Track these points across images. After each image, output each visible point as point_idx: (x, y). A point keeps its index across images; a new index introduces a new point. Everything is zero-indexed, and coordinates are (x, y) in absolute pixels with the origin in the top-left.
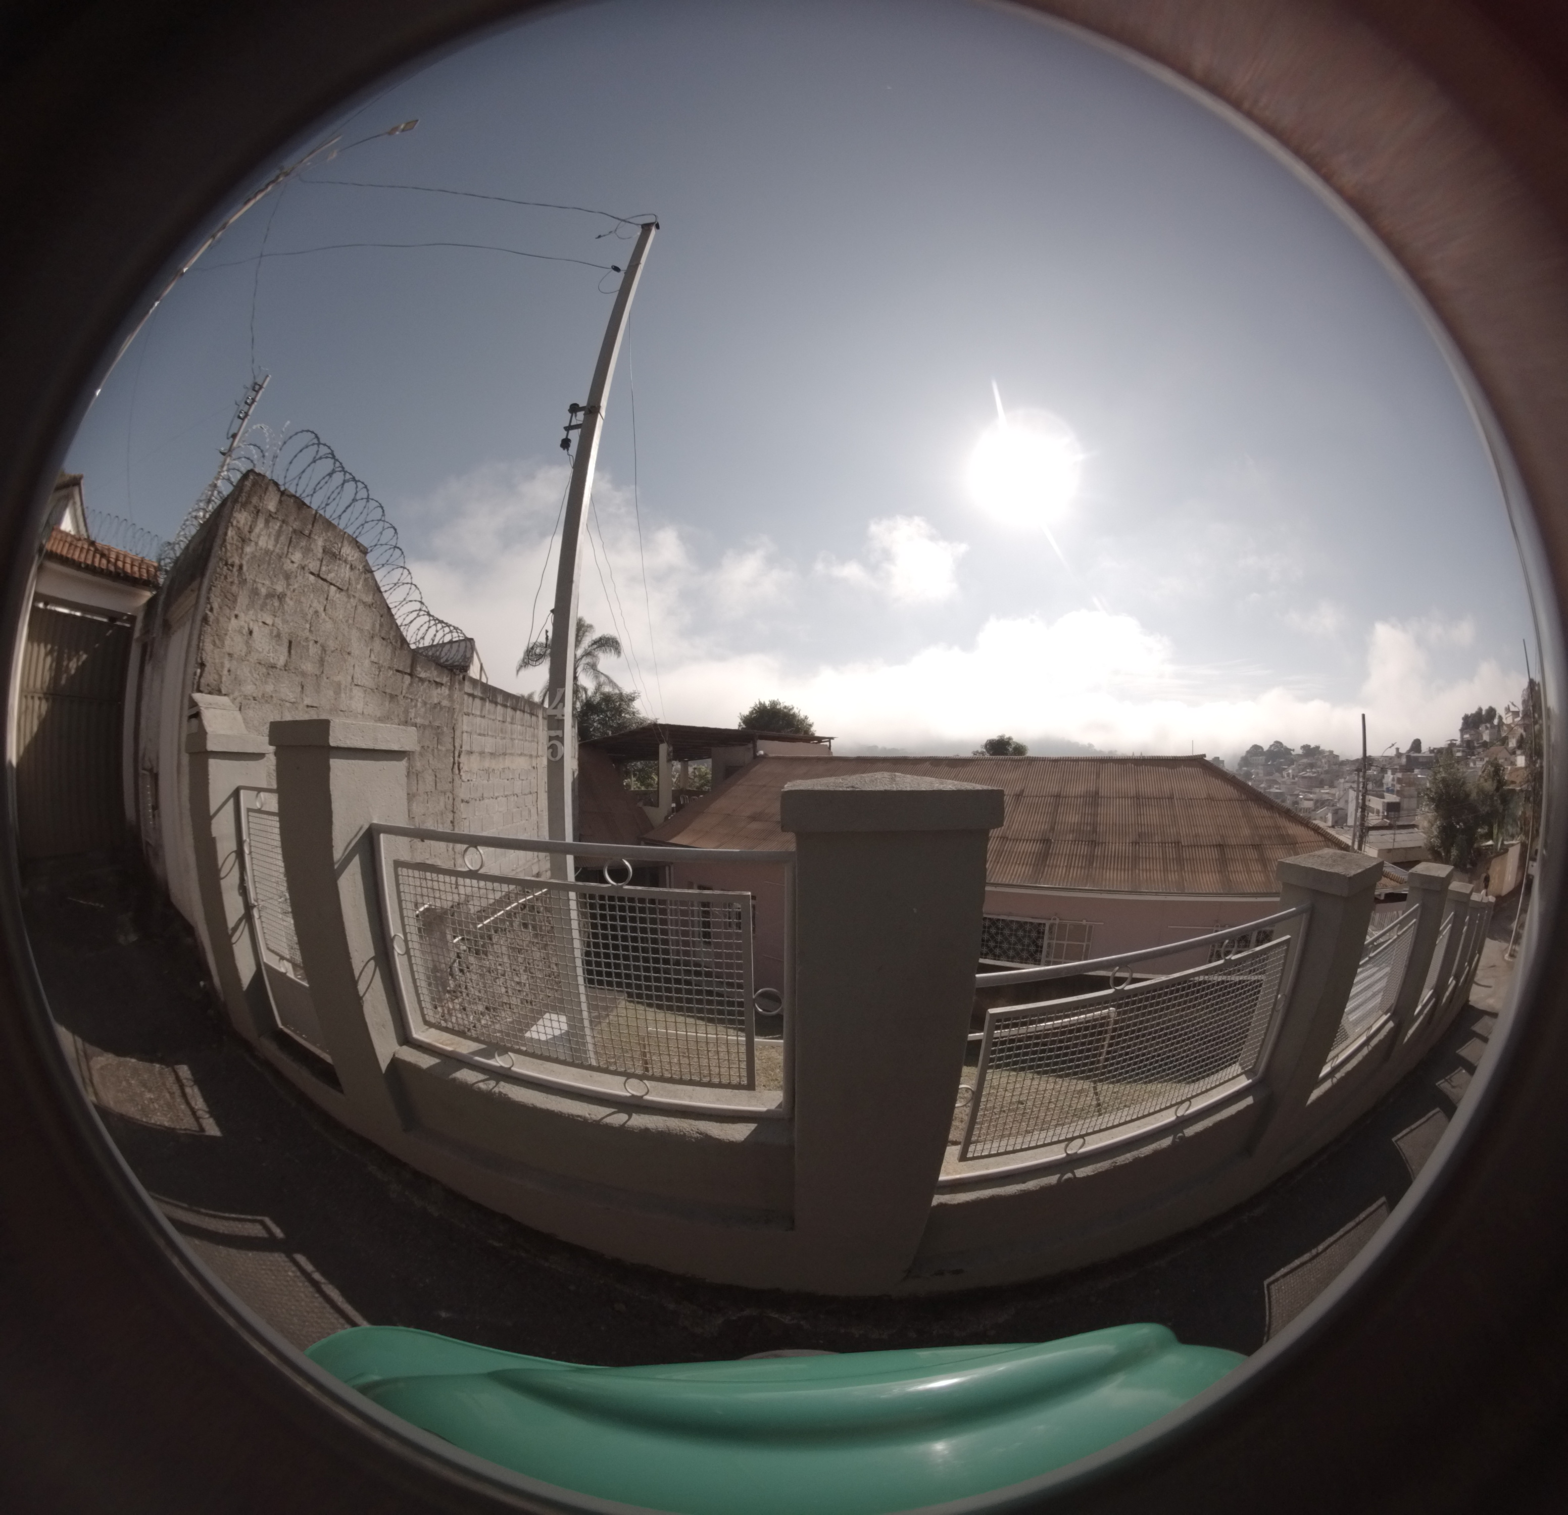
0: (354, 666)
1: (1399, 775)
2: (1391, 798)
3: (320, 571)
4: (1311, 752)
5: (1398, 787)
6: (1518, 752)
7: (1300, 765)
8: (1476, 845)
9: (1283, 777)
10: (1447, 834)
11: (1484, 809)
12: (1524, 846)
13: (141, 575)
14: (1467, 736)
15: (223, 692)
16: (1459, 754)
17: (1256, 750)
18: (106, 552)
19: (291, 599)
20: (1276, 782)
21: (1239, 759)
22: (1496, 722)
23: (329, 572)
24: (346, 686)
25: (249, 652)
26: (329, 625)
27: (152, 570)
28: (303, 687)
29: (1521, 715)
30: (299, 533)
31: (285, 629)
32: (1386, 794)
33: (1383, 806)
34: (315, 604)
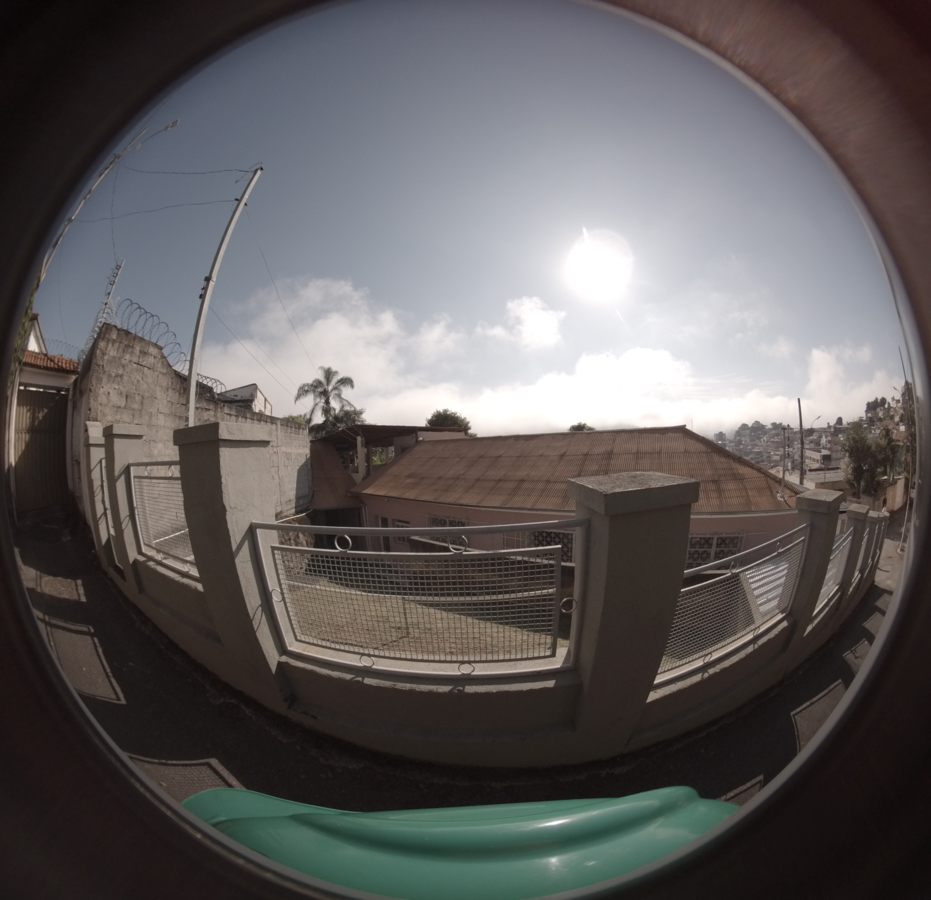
0: (158, 404)
1: (829, 438)
2: (825, 452)
3: (139, 361)
4: (775, 426)
5: (829, 446)
6: (901, 424)
7: (770, 435)
8: (876, 479)
9: (761, 442)
10: (858, 472)
11: (880, 457)
12: (907, 479)
13: (70, 368)
14: (869, 415)
15: (99, 420)
16: (865, 426)
17: (744, 426)
18: (53, 359)
19: (126, 376)
20: (757, 445)
21: (734, 433)
22: (886, 406)
23: (143, 361)
24: (155, 414)
25: (109, 402)
26: (145, 386)
27: (76, 365)
28: (133, 415)
29: (901, 402)
30: (128, 346)
31: (124, 390)
32: (822, 450)
33: (820, 457)
34: (138, 377)
